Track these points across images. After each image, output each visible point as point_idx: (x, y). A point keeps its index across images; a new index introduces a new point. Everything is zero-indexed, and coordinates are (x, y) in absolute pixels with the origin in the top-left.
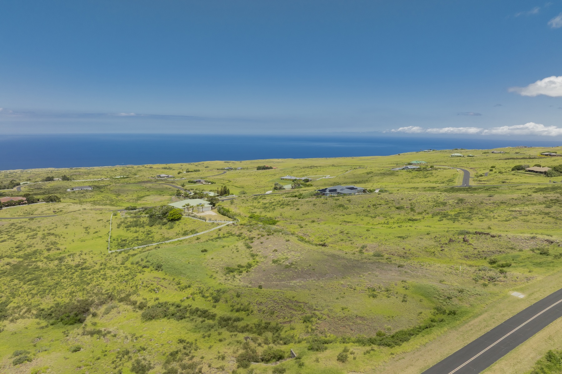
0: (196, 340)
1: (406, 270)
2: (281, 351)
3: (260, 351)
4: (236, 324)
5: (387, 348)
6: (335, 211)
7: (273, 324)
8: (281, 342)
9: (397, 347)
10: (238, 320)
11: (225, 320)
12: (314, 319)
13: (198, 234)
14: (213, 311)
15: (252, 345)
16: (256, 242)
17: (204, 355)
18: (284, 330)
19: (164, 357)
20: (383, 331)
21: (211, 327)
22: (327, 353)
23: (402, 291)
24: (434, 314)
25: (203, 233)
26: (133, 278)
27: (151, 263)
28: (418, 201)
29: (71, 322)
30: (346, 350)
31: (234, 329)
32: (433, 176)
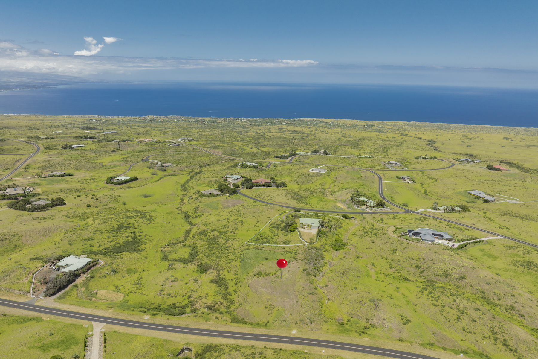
13: (288, 245)
25: (291, 245)
29: (202, 272)
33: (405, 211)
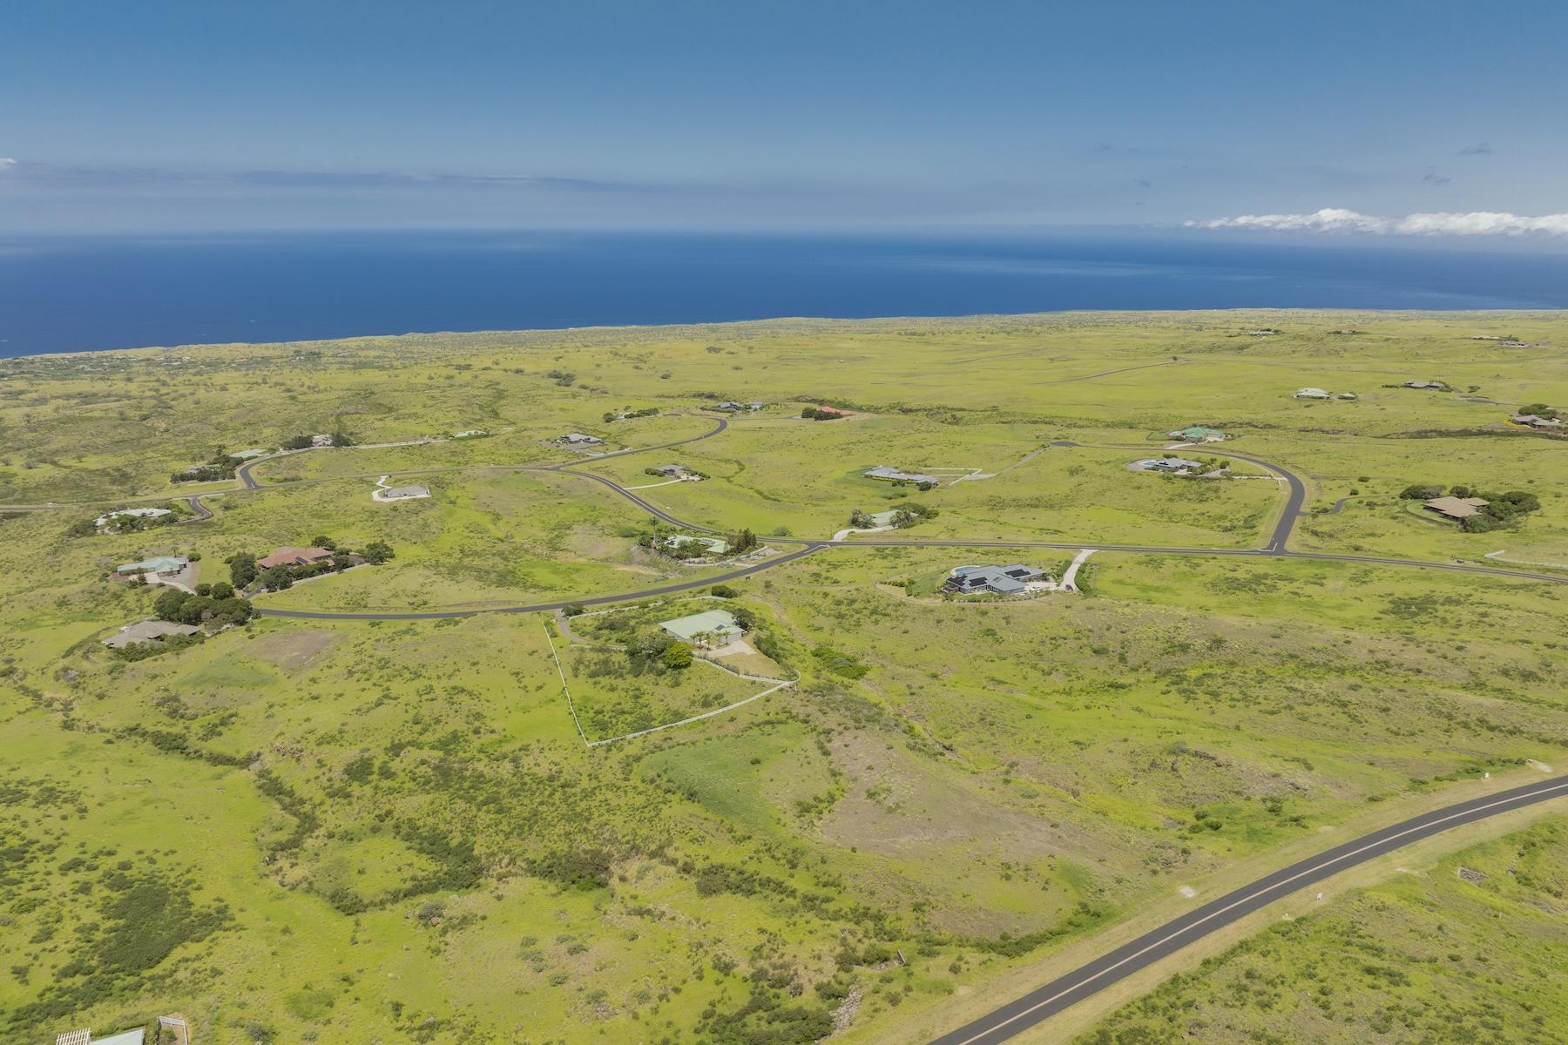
0: (780, 930)
1: (1061, 834)
2: (886, 951)
3: (861, 950)
4: (825, 906)
5: (1007, 958)
6: (977, 645)
7: (874, 910)
8: (886, 937)
9: (1017, 958)
10: (827, 900)
11: (810, 900)
12: (925, 908)
13: (730, 707)
14: (792, 883)
15: (851, 941)
16: (837, 743)
17: (795, 953)
18: (889, 920)
19: (747, 952)
20: (1009, 933)
21: (794, 910)
22: (940, 960)
23: (1046, 872)
24: (1076, 913)
25: (738, 704)
26: (657, 814)
27: (676, 786)
28: (1138, 636)
29: (589, 886)
30: (960, 959)
31: (823, 914)
32: (1219, 498)
33: (806, 547)
